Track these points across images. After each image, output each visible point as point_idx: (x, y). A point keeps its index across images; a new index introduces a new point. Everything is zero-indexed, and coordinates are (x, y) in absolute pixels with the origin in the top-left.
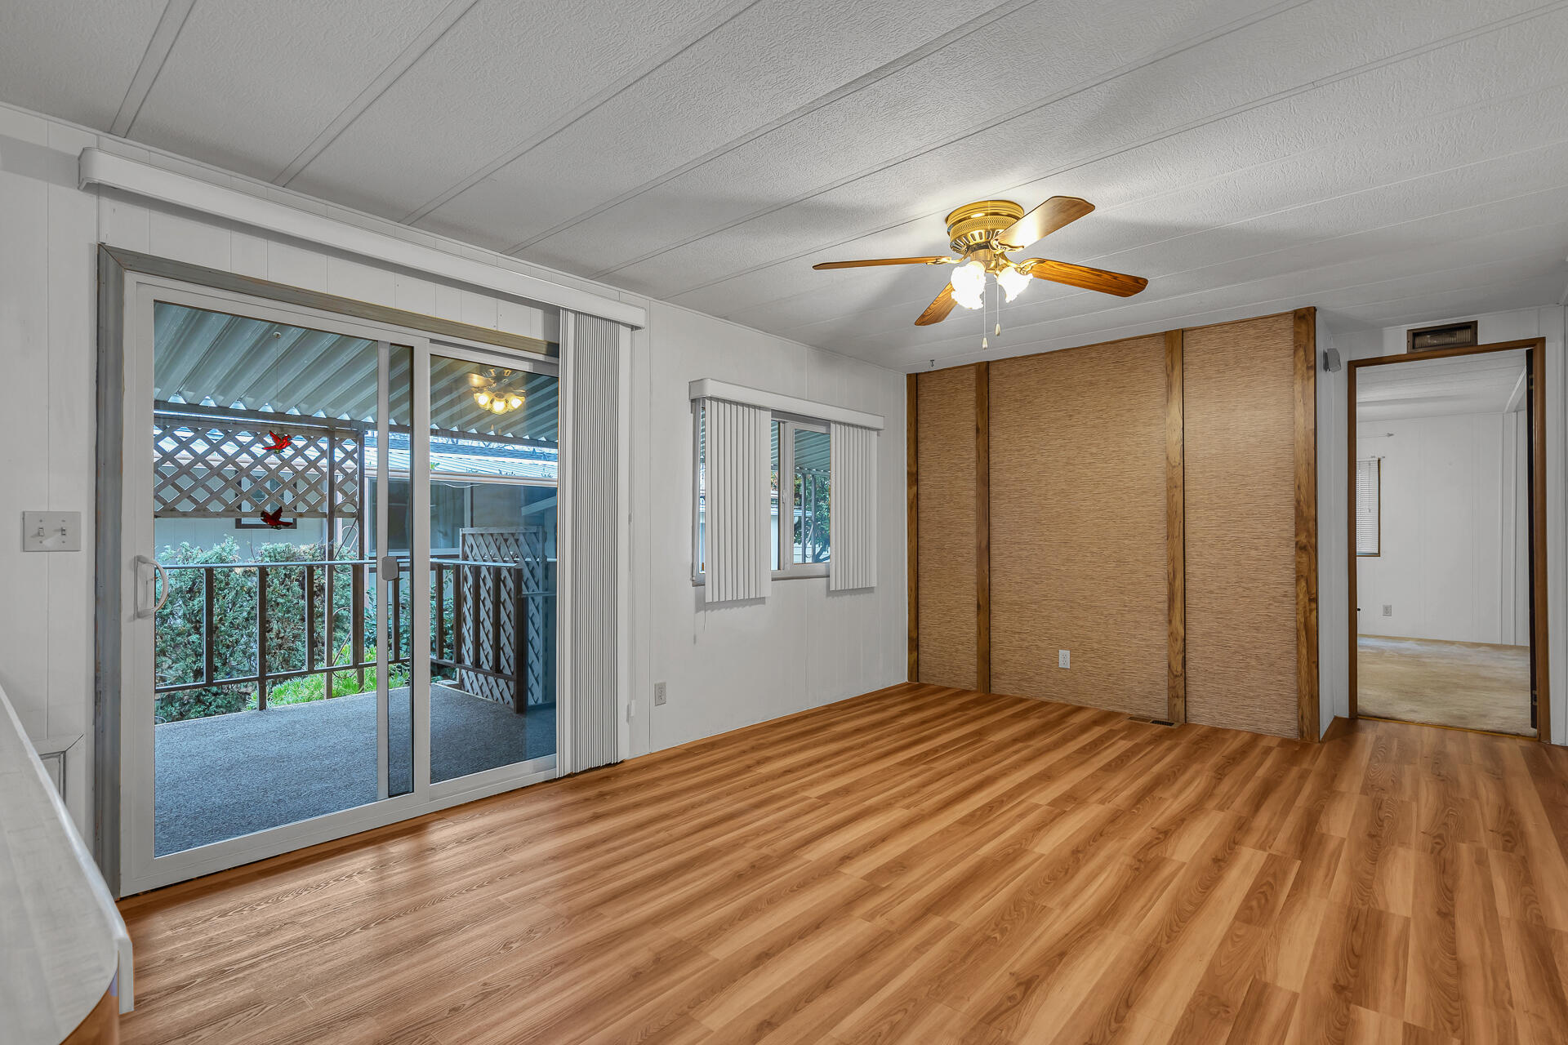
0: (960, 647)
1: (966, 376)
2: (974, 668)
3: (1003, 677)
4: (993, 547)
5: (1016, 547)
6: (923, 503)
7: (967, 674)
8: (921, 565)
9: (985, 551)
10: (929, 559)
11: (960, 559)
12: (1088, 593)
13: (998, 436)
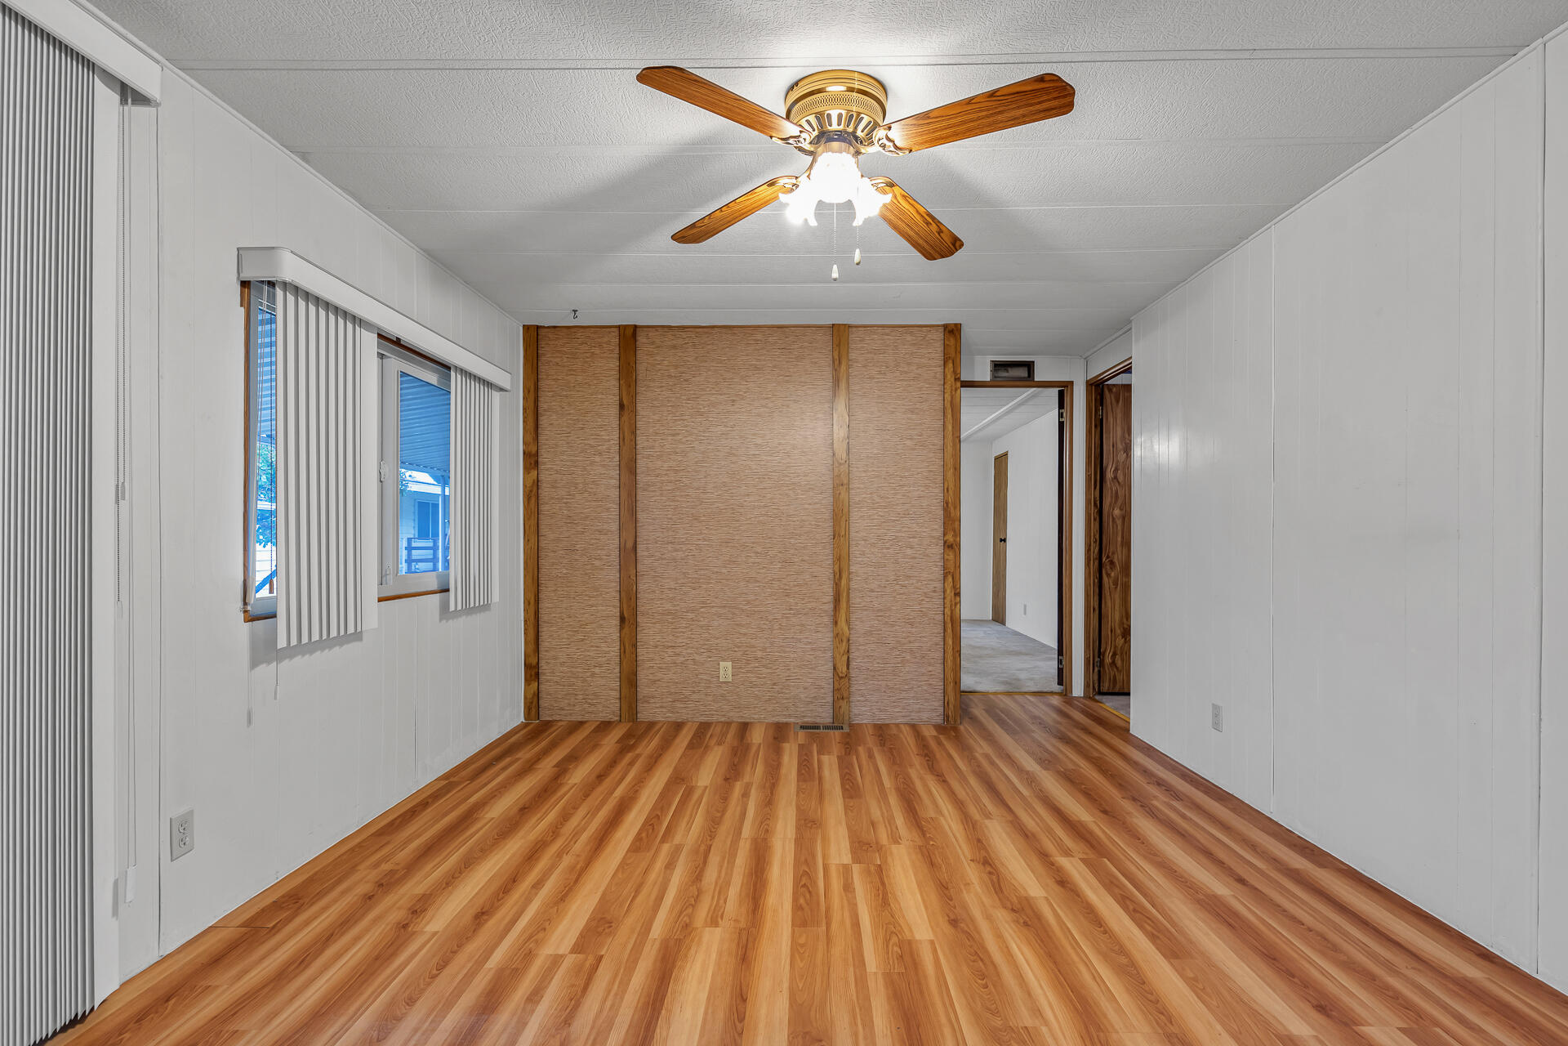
0: (597, 670)
1: (605, 340)
2: (616, 694)
3: (652, 700)
4: (640, 547)
5: (670, 547)
6: (545, 492)
7: (608, 704)
8: (543, 571)
9: (629, 554)
10: (553, 564)
11: (597, 563)
12: (751, 597)
13: (647, 415)
